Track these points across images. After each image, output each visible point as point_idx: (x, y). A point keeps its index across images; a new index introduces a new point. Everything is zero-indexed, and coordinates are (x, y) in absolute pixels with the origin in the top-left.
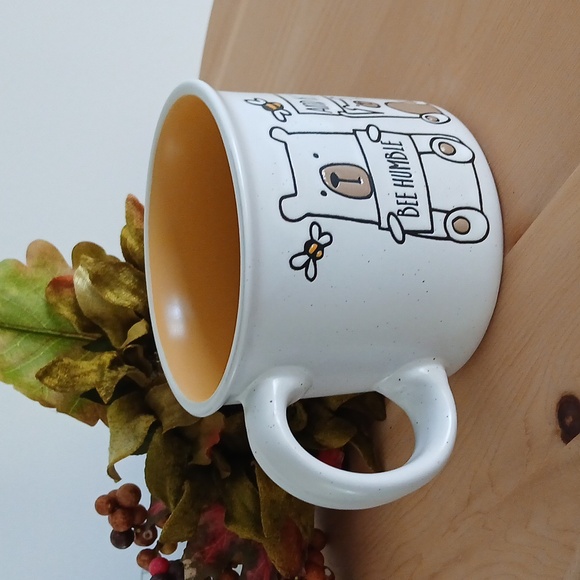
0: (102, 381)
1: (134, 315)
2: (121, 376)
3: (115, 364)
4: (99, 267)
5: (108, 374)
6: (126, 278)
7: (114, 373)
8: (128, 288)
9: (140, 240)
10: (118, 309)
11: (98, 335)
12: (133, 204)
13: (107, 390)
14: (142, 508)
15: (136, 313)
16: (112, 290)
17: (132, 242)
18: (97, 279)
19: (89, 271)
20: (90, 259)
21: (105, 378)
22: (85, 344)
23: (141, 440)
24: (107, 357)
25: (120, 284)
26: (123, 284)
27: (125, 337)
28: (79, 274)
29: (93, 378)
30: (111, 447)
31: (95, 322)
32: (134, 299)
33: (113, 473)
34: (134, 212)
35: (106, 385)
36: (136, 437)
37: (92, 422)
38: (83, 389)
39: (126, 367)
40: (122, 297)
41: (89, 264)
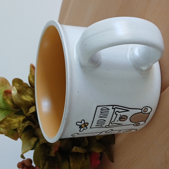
0: (19, 127)
1: (32, 104)
2: (26, 126)
3: (24, 121)
4: (21, 88)
5: (22, 125)
6: (29, 92)
7: (24, 124)
8: (30, 95)
9: (34, 80)
10: (26, 102)
11: (20, 110)
12: (32, 67)
13: (21, 131)
14: (33, 166)
15: (32, 103)
16: (24, 95)
17: (31, 79)
18: (19, 92)
19: (17, 89)
20: (18, 85)
21: (20, 126)
22: (15, 112)
23: (32, 146)
24: (21, 118)
25: (27, 94)
26: (28, 94)
27: (28, 111)
28: (14, 90)
29: (16, 125)
30: (22, 148)
31: (19, 106)
32: (32, 99)
33: (22, 157)
34: (33, 69)
35: (20, 129)
36: (31, 145)
37: (16, 139)
38: (13, 128)
39: (28, 122)
40: (27, 98)
41: (17, 87)
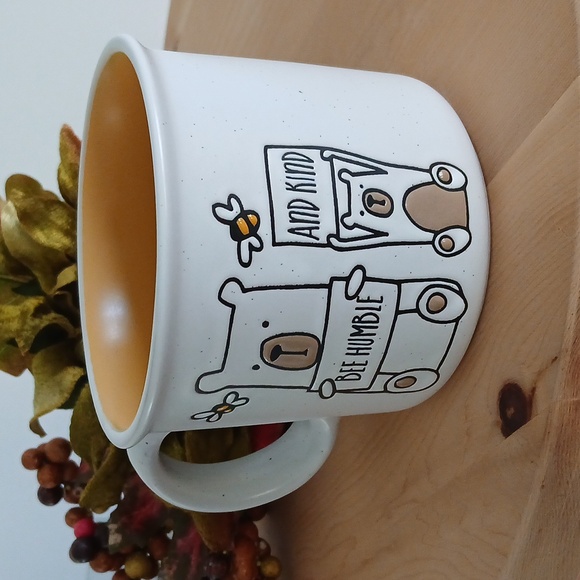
0: (22, 330)
1: (66, 259)
2: (43, 325)
3: (39, 311)
4: (30, 201)
5: (31, 322)
6: (58, 217)
7: (37, 321)
8: (60, 229)
9: (75, 176)
10: (49, 251)
11: (30, 278)
12: (68, 135)
13: (26, 341)
14: (73, 464)
15: (68, 256)
16: (42, 230)
17: (66, 178)
18: (26, 217)
19: (16, 207)
20: (20, 194)
21: (26, 327)
22: (16, 286)
23: (66, 395)
24: (32, 303)
25: (51, 224)
26: (53, 223)
27: (54, 282)
28: (8, 210)
29: (15, 325)
30: (36, 400)
31: (25, 264)
32: (66, 241)
33: (36, 427)
34: (69, 145)
35: (25, 334)
36: (61, 392)
37: (16, 371)
38: (7, 336)
39: (53, 315)
40: (52, 238)
41: (17, 200)
